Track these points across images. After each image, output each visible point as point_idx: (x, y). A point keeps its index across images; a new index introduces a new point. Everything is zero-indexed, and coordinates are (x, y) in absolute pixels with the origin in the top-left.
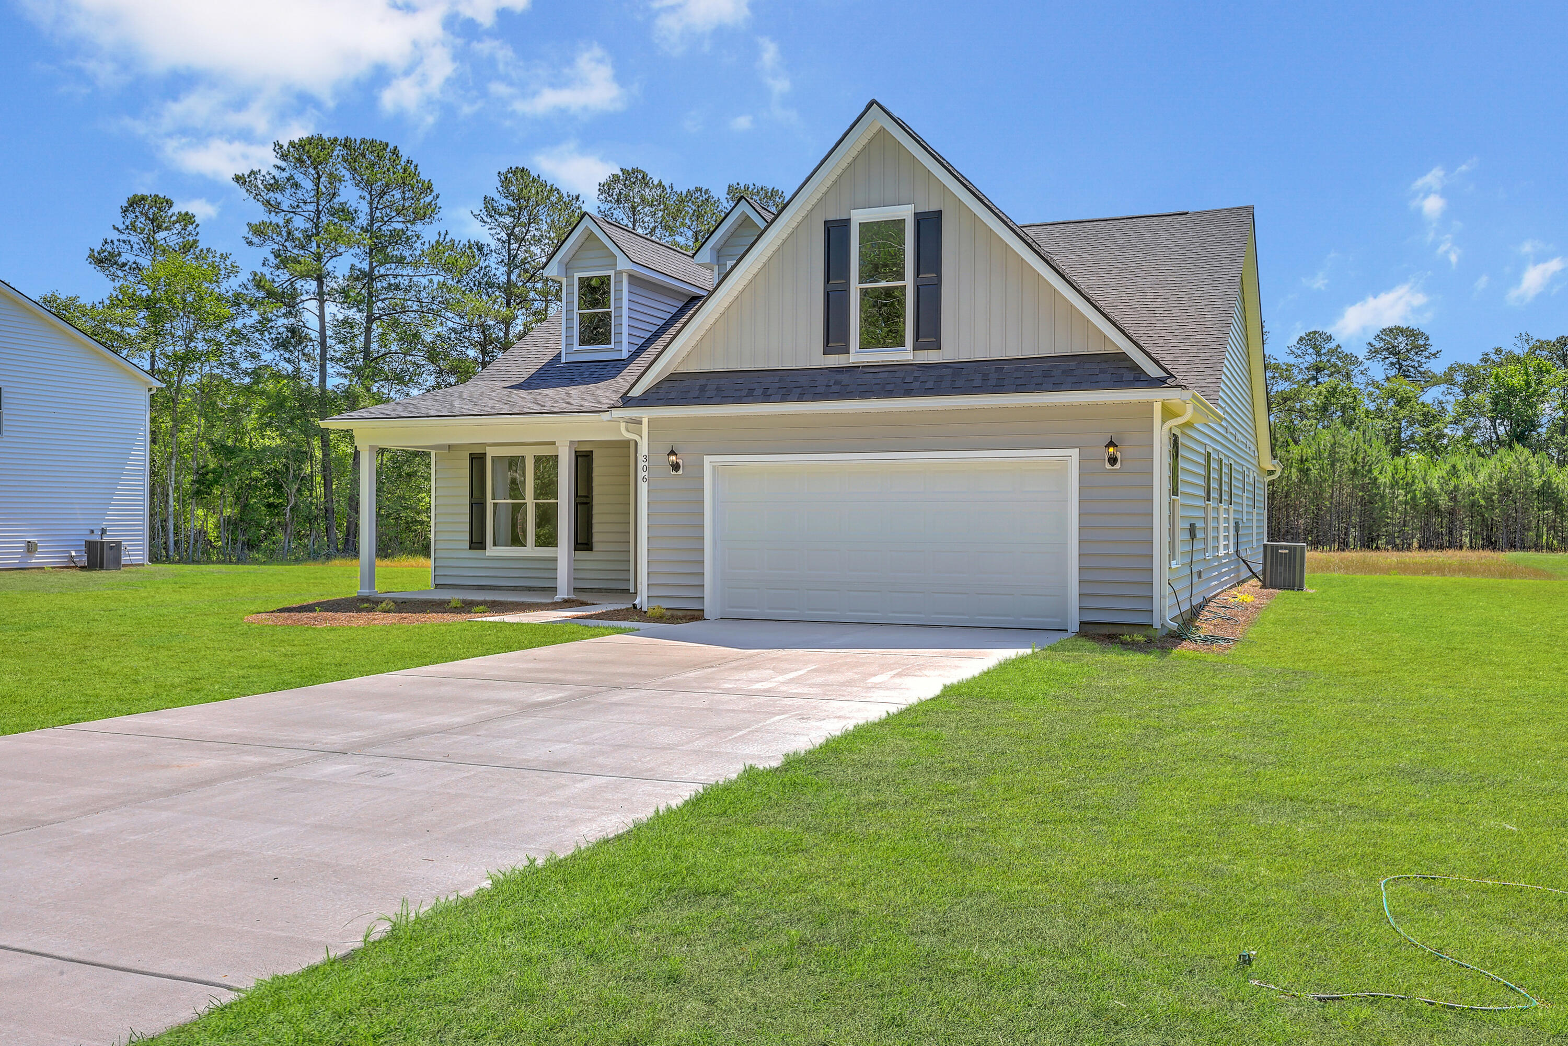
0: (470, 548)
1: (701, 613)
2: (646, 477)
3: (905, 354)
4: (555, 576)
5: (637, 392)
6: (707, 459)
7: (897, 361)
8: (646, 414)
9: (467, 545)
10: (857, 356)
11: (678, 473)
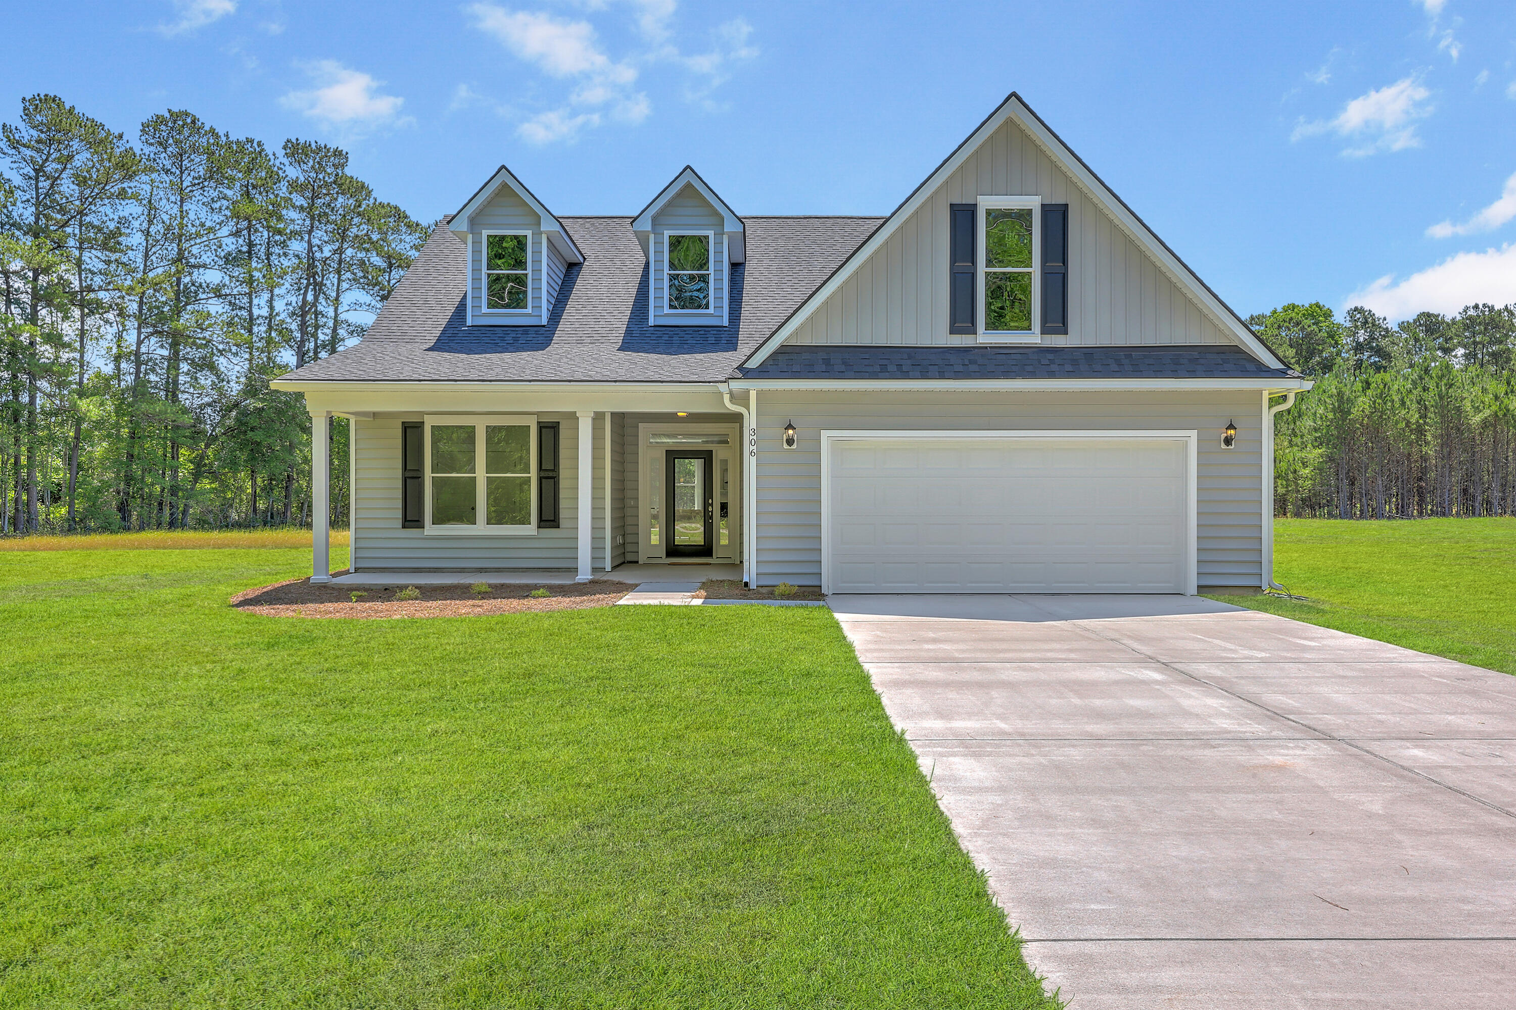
0: (404, 527)
1: (817, 589)
2: (755, 451)
3: (1034, 338)
4: (575, 556)
5: (753, 363)
6: (824, 434)
7: (1025, 344)
8: (754, 387)
9: (399, 524)
10: (984, 337)
11: (792, 447)
